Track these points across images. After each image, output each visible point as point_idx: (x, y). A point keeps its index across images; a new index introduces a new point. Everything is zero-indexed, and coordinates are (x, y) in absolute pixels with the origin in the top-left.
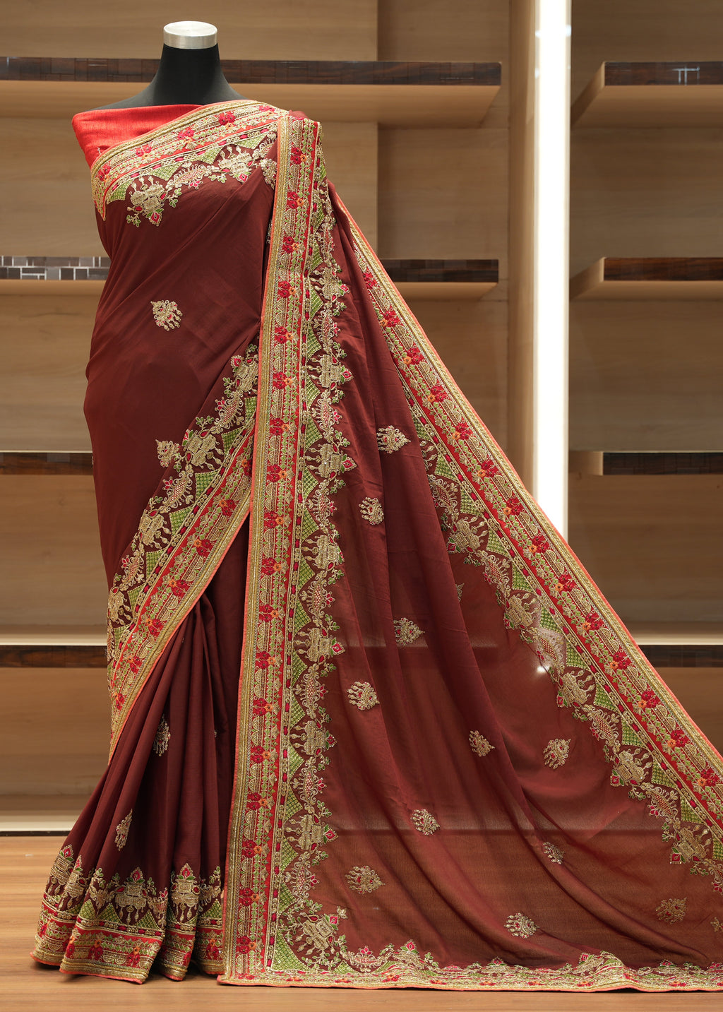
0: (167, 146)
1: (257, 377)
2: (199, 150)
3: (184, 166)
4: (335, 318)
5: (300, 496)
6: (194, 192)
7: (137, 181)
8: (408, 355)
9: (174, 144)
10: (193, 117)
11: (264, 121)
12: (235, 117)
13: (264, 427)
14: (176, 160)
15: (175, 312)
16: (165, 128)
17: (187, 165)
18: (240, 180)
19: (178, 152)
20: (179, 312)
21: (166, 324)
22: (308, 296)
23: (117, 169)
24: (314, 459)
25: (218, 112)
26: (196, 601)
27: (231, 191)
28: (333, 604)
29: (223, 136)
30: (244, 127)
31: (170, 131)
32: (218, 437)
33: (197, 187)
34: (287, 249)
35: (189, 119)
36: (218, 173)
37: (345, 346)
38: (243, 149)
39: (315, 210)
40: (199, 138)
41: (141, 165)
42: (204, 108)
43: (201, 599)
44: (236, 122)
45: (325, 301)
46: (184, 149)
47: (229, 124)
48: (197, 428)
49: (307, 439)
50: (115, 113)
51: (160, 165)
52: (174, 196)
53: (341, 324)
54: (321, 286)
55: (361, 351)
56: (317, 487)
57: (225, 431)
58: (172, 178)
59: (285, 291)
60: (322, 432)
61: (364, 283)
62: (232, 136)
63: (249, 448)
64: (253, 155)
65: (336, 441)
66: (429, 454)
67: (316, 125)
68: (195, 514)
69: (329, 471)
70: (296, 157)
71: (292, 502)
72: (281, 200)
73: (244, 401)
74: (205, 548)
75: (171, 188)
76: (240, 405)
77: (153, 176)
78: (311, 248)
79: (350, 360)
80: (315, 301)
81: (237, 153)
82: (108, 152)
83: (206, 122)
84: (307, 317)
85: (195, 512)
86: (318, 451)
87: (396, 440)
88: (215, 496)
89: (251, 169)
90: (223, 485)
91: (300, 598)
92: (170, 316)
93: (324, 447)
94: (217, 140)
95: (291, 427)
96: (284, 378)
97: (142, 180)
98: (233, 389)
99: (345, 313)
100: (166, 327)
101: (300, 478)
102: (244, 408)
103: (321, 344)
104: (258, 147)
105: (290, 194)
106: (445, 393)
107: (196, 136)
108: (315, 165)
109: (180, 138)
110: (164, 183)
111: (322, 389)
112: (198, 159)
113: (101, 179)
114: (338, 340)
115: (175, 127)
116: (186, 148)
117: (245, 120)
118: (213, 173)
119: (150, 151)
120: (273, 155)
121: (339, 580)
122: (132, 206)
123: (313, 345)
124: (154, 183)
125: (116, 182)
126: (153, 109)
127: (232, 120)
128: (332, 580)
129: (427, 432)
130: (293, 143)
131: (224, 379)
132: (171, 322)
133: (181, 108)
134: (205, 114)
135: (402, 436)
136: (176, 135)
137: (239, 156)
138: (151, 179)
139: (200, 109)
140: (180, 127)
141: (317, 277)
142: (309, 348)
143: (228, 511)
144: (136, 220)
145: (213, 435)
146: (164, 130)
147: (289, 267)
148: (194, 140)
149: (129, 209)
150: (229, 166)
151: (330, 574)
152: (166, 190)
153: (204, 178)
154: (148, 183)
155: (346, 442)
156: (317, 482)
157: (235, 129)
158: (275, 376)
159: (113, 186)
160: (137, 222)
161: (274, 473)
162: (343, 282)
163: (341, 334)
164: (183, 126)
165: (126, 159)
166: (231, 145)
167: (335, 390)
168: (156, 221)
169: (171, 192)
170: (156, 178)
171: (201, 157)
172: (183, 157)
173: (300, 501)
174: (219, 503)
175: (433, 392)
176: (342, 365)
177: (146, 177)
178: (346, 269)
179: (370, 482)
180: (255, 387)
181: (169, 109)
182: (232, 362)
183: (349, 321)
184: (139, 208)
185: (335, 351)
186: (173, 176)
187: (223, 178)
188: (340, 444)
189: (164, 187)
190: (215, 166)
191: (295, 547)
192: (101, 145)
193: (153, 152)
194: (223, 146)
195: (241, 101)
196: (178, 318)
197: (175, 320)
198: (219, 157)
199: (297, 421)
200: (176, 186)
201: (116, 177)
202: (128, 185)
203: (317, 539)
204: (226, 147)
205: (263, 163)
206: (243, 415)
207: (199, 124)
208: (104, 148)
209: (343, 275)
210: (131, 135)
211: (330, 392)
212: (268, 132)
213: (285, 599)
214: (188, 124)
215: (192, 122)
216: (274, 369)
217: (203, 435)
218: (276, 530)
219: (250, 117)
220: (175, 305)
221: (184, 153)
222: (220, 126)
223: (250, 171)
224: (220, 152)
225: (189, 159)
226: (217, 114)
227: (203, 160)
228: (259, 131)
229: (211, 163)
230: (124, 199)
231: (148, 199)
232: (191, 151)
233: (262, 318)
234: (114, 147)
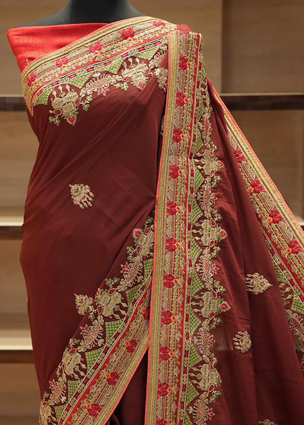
0: (81, 59)
1: (154, 243)
2: (106, 61)
3: (94, 76)
4: (212, 189)
5: (187, 334)
6: (102, 98)
7: (56, 89)
8: (270, 216)
9: (86, 56)
10: (101, 33)
11: (158, 35)
12: (134, 33)
13: (159, 281)
14: (88, 71)
15: (88, 194)
16: (79, 43)
17: (97, 75)
18: (139, 87)
19: (89, 63)
20: (91, 194)
21: (81, 203)
22: (192, 175)
23: (41, 78)
24: (198, 304)
25: (121, 29)
26: (107, 420)
27: (132, 97)
28: (213, 417)
29: (125, 49)
30: (142, 41)
31: (82, 46)
32: (123, 293)
33: (104, 95)
34: (177, 139)
35: (98, 35)
36: (122, 82)
37: (221, 211)
38: (141, 60)
39: (198, 105)
40: (106, 52)
41: (60, 75)
42: (110, 26)
43: (111, 418)
44: (136, 37)
45: (205, 176)
46: (94, 61)
47: (129, 38)
48: (106, 287)
49: (192, 288)
50: (37, 30)
51: (75, 75)
52: (86, 102)
53: (218, 193)
54: (202, 165)
55: (234, 215)
56: (201, 326)
57: (129, 288)
58: (84, 86)
59: (174, 173)
60: (204, 282)
61: (235, 159)
62: (132, 49)
63: (148, 299)
64: (149, 65)
65: (215, 289)
66: (287, 294)
67: (198, 36)
68: (106, 354)
69: (209, 313)
70: (183, 64)
71: (181, 340)
72: (171, 99)
73: (143, 264)
74: (113, 379)
75: (84, 95)
76: (140, 267)
77: (69, 85)
78: (195, 136)
79: (225, 223)
80: (198, 177)
81: (136, 63)
82: (34, 63)
83: (111, 37)
84: (192, 192)
85: (105, 352)
86: (201, 297)
87: (261, 284)
88: (121, 339)
89: (147, 78)
90: (128, 330)
91: (188, 411)
92: (85, 197)
93: (205, 294)
94: (120, 53)
95: (180, 281)
96: (175, 243)
97: (61, 88)
98: (135, 255)
99: (221, 184)
100: (81, 206)
101: (187, 320)
102: (143, 269)
103: (203, 211)
104: (153, 58)
105: (179, 95)
107: (103, 50)
109: (91, 51)
110: (78, 90)
112: (105, 69)
113: (29, 85)
114: (215, 207)
115: (87, 42)
116: (96, 60)
117: (142, 34)
118: (117, 82)
119: (67, 63)
120: (165, 64)
121: (218, 399)
122: (53, 109)
124: (71, 91)
125: (41, 89)
126: (69, 27)
127: (132, 36)
128: (212, 399)
129: (284, 276)
130: (180, 53)
131: (128, 248)
132: (85, 202)
133: (91, 26)
134: (111, 31)
135: (265, 280)
136: (88, 49)
137: (138, 66)
138: (68, 87)
139: (107, 27)
140: (91, 42)
141: (199, 158)
142: (193, 216)
143: (131, 348)
144: (56, 121)
145: (119, 292)
146: (78, 44)
147: (177, 153)
148: (102, 53)
149: (51, 112)
150: (130, 75)
151: (211, 395)
152: (80, 96)
153: (111, 86)
154: (65, 90)
155: (222, 289)
156: (200, 322)
158: (168, 241)
159: (38, 92)
160: (57, 122)
162: (219, 159)
163: (218, 202)
164: (93, 41)
165: (48, 70)
166: (131, 57)
167: (213, 247)
168: (72, 121)
169: (84, 99)
170: (72, 87)
171: (107, 68)
172: (93, 68)
173: (188, 338)
174: (124, 344)
175: (290, 246)
176: (219, 226)
177: (64, 86)
178: (221, 149)
179: (241, 318)
180: (152, 250)
181: (81, 27)
183: (223, 190)
184: (58, 112)
185: (213, 216)
186: (85, 84)
187: (125, 87)
188: (218, 291)
189: (78, 94)
190: (119, 76)
191: (184, 373)
192: (28, 56)
193: (69, 64)
194: (125, 58)
195: (139, 18)
196: (90, 199)
197: (89, 201)
198: (122, 68)
199: (184, 276)
200: (88, 93)
201: (40, 85)
202: (50, 92)
203: (201, 367)
204: (127, 58)
205: (157, 72)
206: (143, 274)
207: (105, 40)
208: (31, 59)
209: (218, 154)
210: (52, 48)
211: (209, 249)
212: (161, 44)
213: (176, 414)
214: (97, 39)
215: (100, 38)
216: (167, 236)
217: (111, 292)
218: (169, 361)
219: (146, 32)
220: (88, 188)
221: (94, 64)
222: (122, 40)
223: (147, 79)
224: (123, 63)
225: (98, 70)
226: (120, 30)
227: (109, 70)
228: (154, 44)
229: (116, 73)
230: (46, 103)
231: (65, 104)
232: (100, 63)
233: (157, 196)
234: (39, 59)
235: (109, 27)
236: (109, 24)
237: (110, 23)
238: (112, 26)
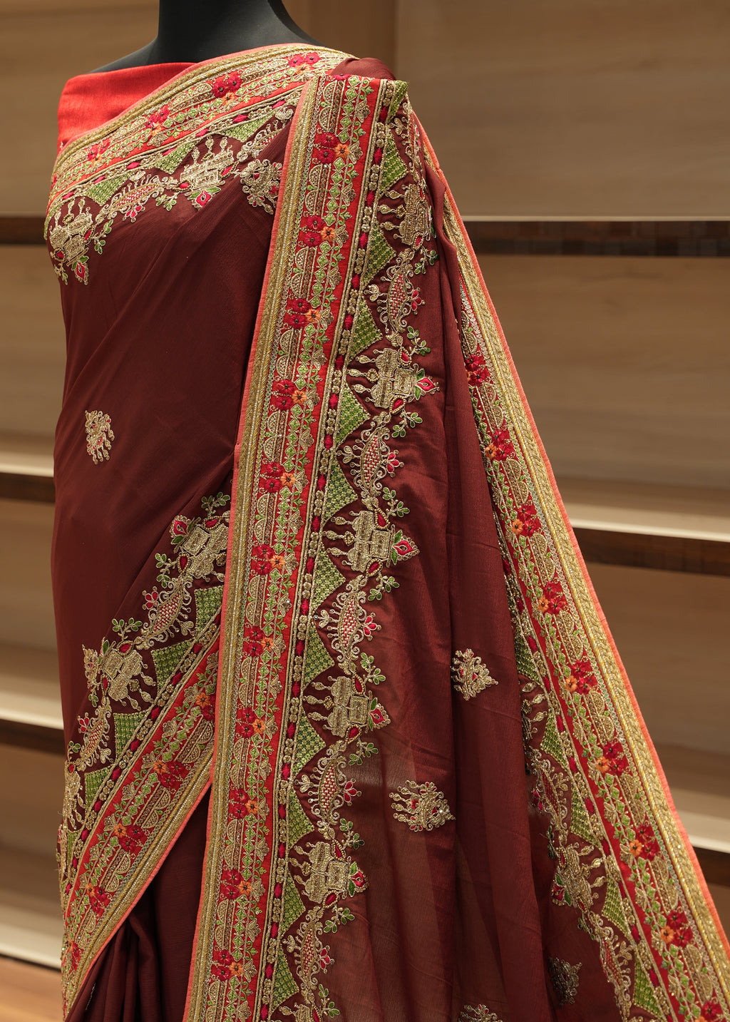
0: (127, 141)
1: (226, 551)
2: (168, 147)
3: (132, 178)
4: (394, 443)
5: (286, 766)
7: (65, 206)
8: (520, 517)
9: (137, 136)
10: (176, 85)
11: (285, 86)
12: (240, 82)
13: (232, 637)
14: (128, 167)
15: (107, 433)
18: (197, 204)
20: (110, 433)
21: (95, 451)
22: (333, 405)
23: (59, 183)
24: (321, 702)
25: (216, 73)
26: (118, 927)
28: (330, 967)
29: (211, 118)
30: (248, 100)
31: (141, 113)
32: (145, 654)
33: (133, 219)
34: (296, 322)
35: (171, 89)
36: (171, 192)
37: (405, 494)
38: (230, 143)
39: (362, 245)
40: (173, 125)
44: (240, 90)
45: (374, 411)
46: (146, 147)
47: (228, 94)
48: (114, 637)
49: (308, 665)
51: (105, 176)
52: (101, 235)
53: (406, 453)
54: (370, 385)
55: (436, 507)
56: (322, 753)
57: (158, 645)
58: (109, 201)
59: (284, 397)
60: (334, 655)
62: (222, 118)
63: (209, 676)
64: (240, 153)
65: (361, 672)
66: (535, 709)
67: (374, 85)
68: (115, 781)
69: (346, 724)
70: (325, 149)
71: (271, 777)
72: (286, 230)
73: (192, 595)
74: (134, 839)
75: (101, 220)
76: (186, 602)
77: (86, 197)
78: (349, 316)
79: (412, 523)
80: (350, 411)
83: (192, 93)
84: (328, 445)
85: (114, 778)
86: (329, 688)
87: (474, 676)
88: (144, 753)
89: (223, 183)
90: (158, 736)
91: (285, 946)
92: (101, 440)
93: (338, 681)
94: (198, 127)
95: (276, 644)
96: (270, 557)
97: (71, 205)
98: (174, 573)
99: (420, 432)
100: (95, 457)
101: (290, 735)
102: (193, 606)
103: (358, 491)
104: (252, 139)
105: (306, 221)
106: (563, 598)
107: (168, 121)
108: (370, 160)
109: (148, 125)
110: (96, 210)
111: (351, 574)
112: (158, 164)
114: (393, 484)
115: (151, 104)
116: (149, 144)
117: (255, 84)
118: (165, 192)
119: (106, 150)
121: (345, 926)
122: (52, 250)
123: (338, 493)
124: (84, 210)
127: (235, 88)
128: (331, 924)
130: (319, 126)
131: (158, 556)
134: (195, 80)
135: (483, 670)
136: (145, 121)
137: (217, 157)
138: (82, 203)
139: (190, 70)
140: (156, 104)
141: (363, 368)
142: (331, 500)
143: (172, 778)
144: (63, 274)
145: (138, 651)
147: (297, 354)
148: (164, 129)
149: (51, 254)
150: (192, 178)
151: (328, 914)
152: (94, 223)
153: (150, 200)
154: (76, 209)
155: (378, 677)
156: (323, 744)
158: (256, 550)
160: (65, 277)
161: (246, 722)
162: (427, 373)
163: (404, 472)
164: (161, 102)
165: (74, 166)
166: (214, 136)
167: (377, 575)
168: (83, 276)
169: (100, 228)
170: (89, 202)
171: (162, 161)
172: (139, 161)
173: (285, 777)
174: (154, 765)
175: (548, 595)
176: (397, 528)
177: (78, 199)
178: (438, 350)
179: (424, 751)
180: (220, 568)
182: (172, 528)
183: (423, 447)
184: (62, 256)
185: (383, 505)
186: (112, 197)
187: (172, 201)
188: (368, 678)
189: (94, 218)
190: (174, 178)
191: (279, 856)
193: (106, 153)
194: (202, 138)
196: (108, 444)
197: (105, 448)
198: (187, 160)
199: (286, 634)
200: (110, 216)
201: (53, 198)
203: (311, 848)
204: (205, 140)
205: (250, 169)
206: (192, 618)
207: (180, 99)
209: (428, 361)
211: (366, 580)
212: (282, 107)
213: (257, 946)
214: (167, 98)
215: (174, 95)
216: (255, 538)
217: (123, 649)
218: (246, 823)
219: (265, 79)
220: (108, 421)
221: (144, 153)
222: (214, 99)
223: (220, 186)
224: (192, 151)
225: (147, 165)
226: (213, 78)
227: (161, 166)
228: (270, 106)
229: (171, 171)
231: (69, 239)
232: (156, 149)
233: (237, 447)
235: (195, 71)
236: (196, 64)
237: (197, 62)
238: (201, 68)
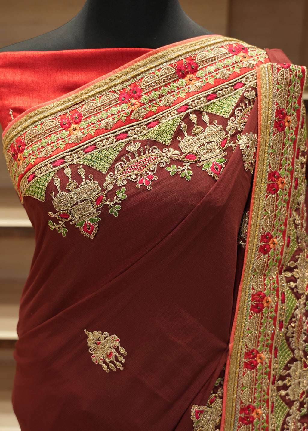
0: (104, 115)
1: (220, 416)
2: (150, 119)
3: (128, 148)
6: (145, 194)
7: (61, 173)
9: (114, 110)
10: (140, 67)
11: (238, 71)
12: (197, 66)
14: (118, 138)
15: (117, 349)
16: (101, 83)
17: (135, 147)
18: (211, 173)
19: (119, 124)
20: (122, 350)
21: (105, 362)
22: (283, 301)
23: (35, 147)
25: (175, 58)
27: (201, 194)
29: (183, 95)
30: (212, 81)
31: (107, 89)
33: (149, 187)
34: (264, 250)
35: (134, 70)
36: (179, 162)
38: (212, 117)
39: (296, 187)
40: (150, 101)
41: (68, 145)
42: (156, 53)
44: (200, 73)
47: (189, 76)
50: (28, 58)
51: (95, 147)
52: (116, 200)
58: (112, 169)
59: (259, 305)
62: (196, 97)
64: (228, 128)
67: (303, 72)
70: (280, 121)
72: (260, 186)
75: (110, 187)
77: (84, 166)
78: (289, 238)
81: (203, 124)
82: (22, 120)
83: (159, 74)
89: (225, 154)
92: (111, 354)
94: (174, 103)
97: (68, 172)
100: (105, 367)
104: (233, 115)
107: (145, 98)
108: (300, 127)
109: (122, 101)
110: (100, 177)
111: (290, 404)
112: (149, 136)
113: (15, 157)
115: (116, 82)
116: (132, 118)
117: (211, 69)
118: (172, 162)
119: (80, 121)
122: (55, 211)
123: (284, 356)
124: (87, 178)
125: (33, 170)
126: (83, 53)
127: (194, 71)
130: (277, 104)
132: (111, 362)
133: (122, 54)
134: (157, 63)
136: (117, 96)
137: (208, 131)
138: (82, 171)
139: (150, 55)
140: (122, 82)
144: (61, 229)
146: (99, 86)
147: (264, 271)
148: (142, 104)
149: (51, 214)
150: (194, 149)
152: (104, 190)
153: (160, 170)
154: (76, 177)
157: (198, 83)
158: (242, 410)
159: (29, 174)
160: (63, 231)
164: (127, 81)
165: (47, 134)
166: (195, 112)
167: (304, 399)
168: (90, 233)
169: (112, 194)
170: (89, 170)
171: (152, 134)
172: (127, 132)
177: (74, 167)
180: (218, 427)
181: (105, 55)
182: (193, 414)
184: (65, 216)
185: (306, 355)
186: (113, 164)
187: (187, 172)
189: (101, 185)
190: (175, 149)
192: (13, 106)
193: (84, 124)
194: (184, 114)
195: (204, 38)
196: (121, 359)
197: (117, 361)
198: (179, 132)
200: (119, 183)
201: (32, 161)
202: (49, 179)
204: (188, 115)
205: (243, 141)
207: (147, 80)
208: (19, 111)
210: (54, 92)
212: (244, 88)
214: (133, 78)
215: (139, 75)
216: (242, 403)
219: (219, 65)
220: (117, 340)
221: (129, 125)
222: (178, 80)
223: (225, 157)
224: (180, 125)
225: (135, 136)
226: (174, 61)
227: (156, 138)
228: (232, 86)
229: (168, 142)
230: (43, 199)
232: (139, 122)
234: (30, 112)
235: (155, 56)
236: (154, 50)
237: (155, 49)
238: (160, 54)
